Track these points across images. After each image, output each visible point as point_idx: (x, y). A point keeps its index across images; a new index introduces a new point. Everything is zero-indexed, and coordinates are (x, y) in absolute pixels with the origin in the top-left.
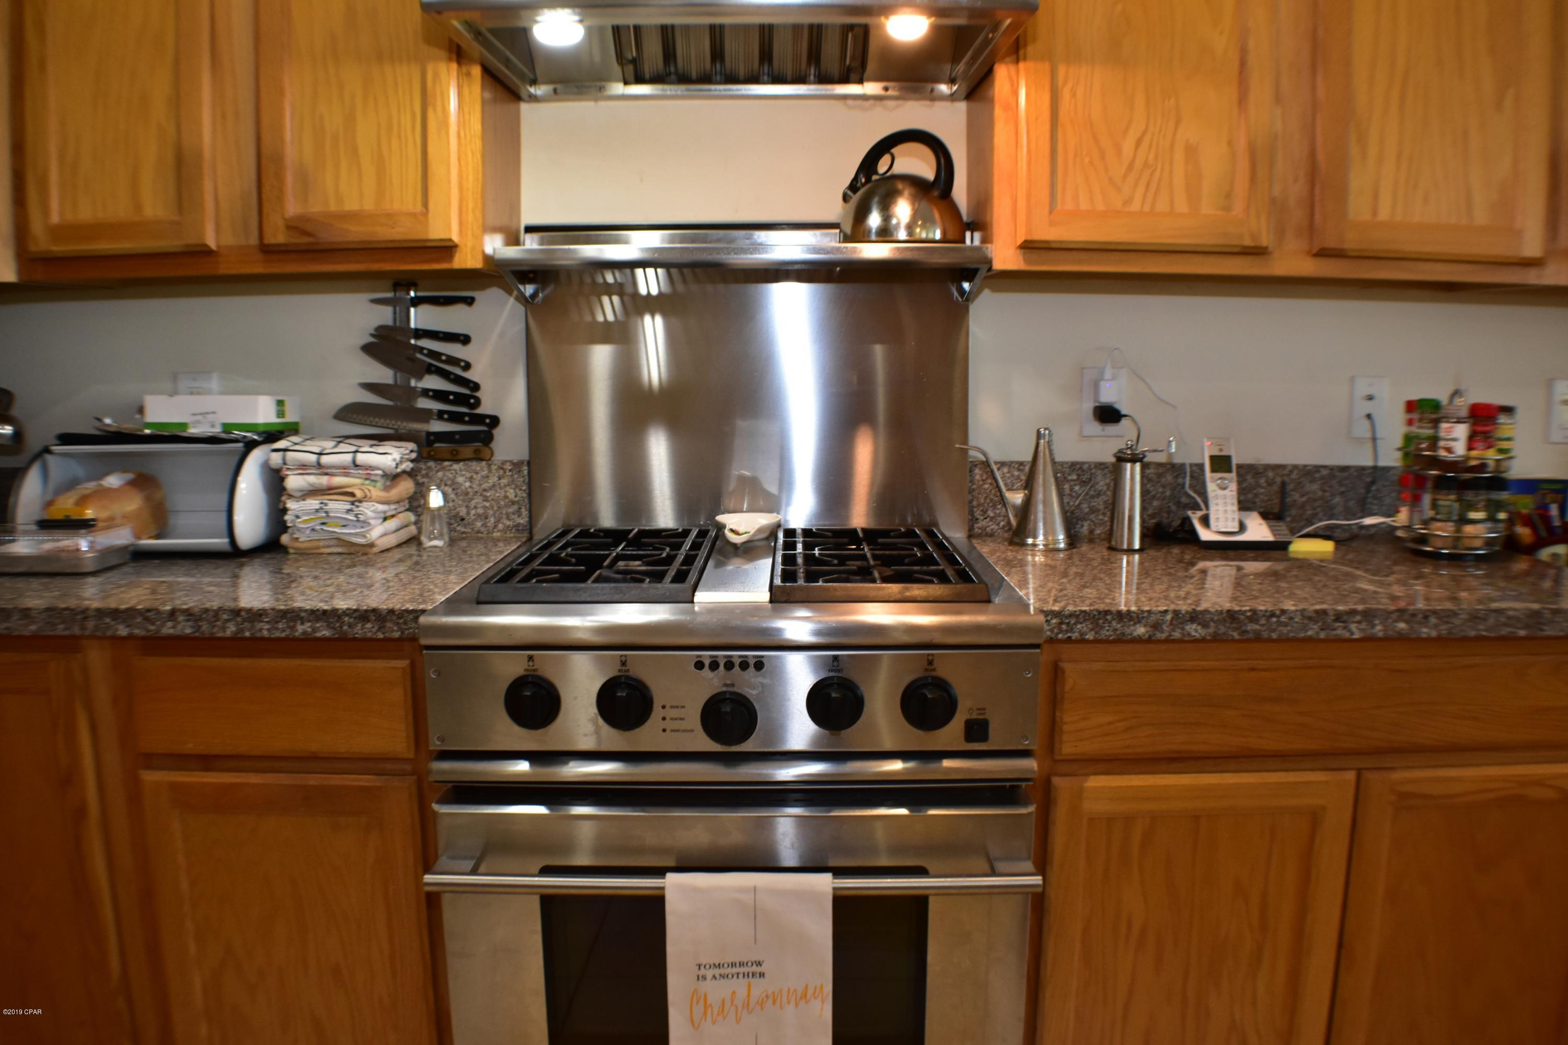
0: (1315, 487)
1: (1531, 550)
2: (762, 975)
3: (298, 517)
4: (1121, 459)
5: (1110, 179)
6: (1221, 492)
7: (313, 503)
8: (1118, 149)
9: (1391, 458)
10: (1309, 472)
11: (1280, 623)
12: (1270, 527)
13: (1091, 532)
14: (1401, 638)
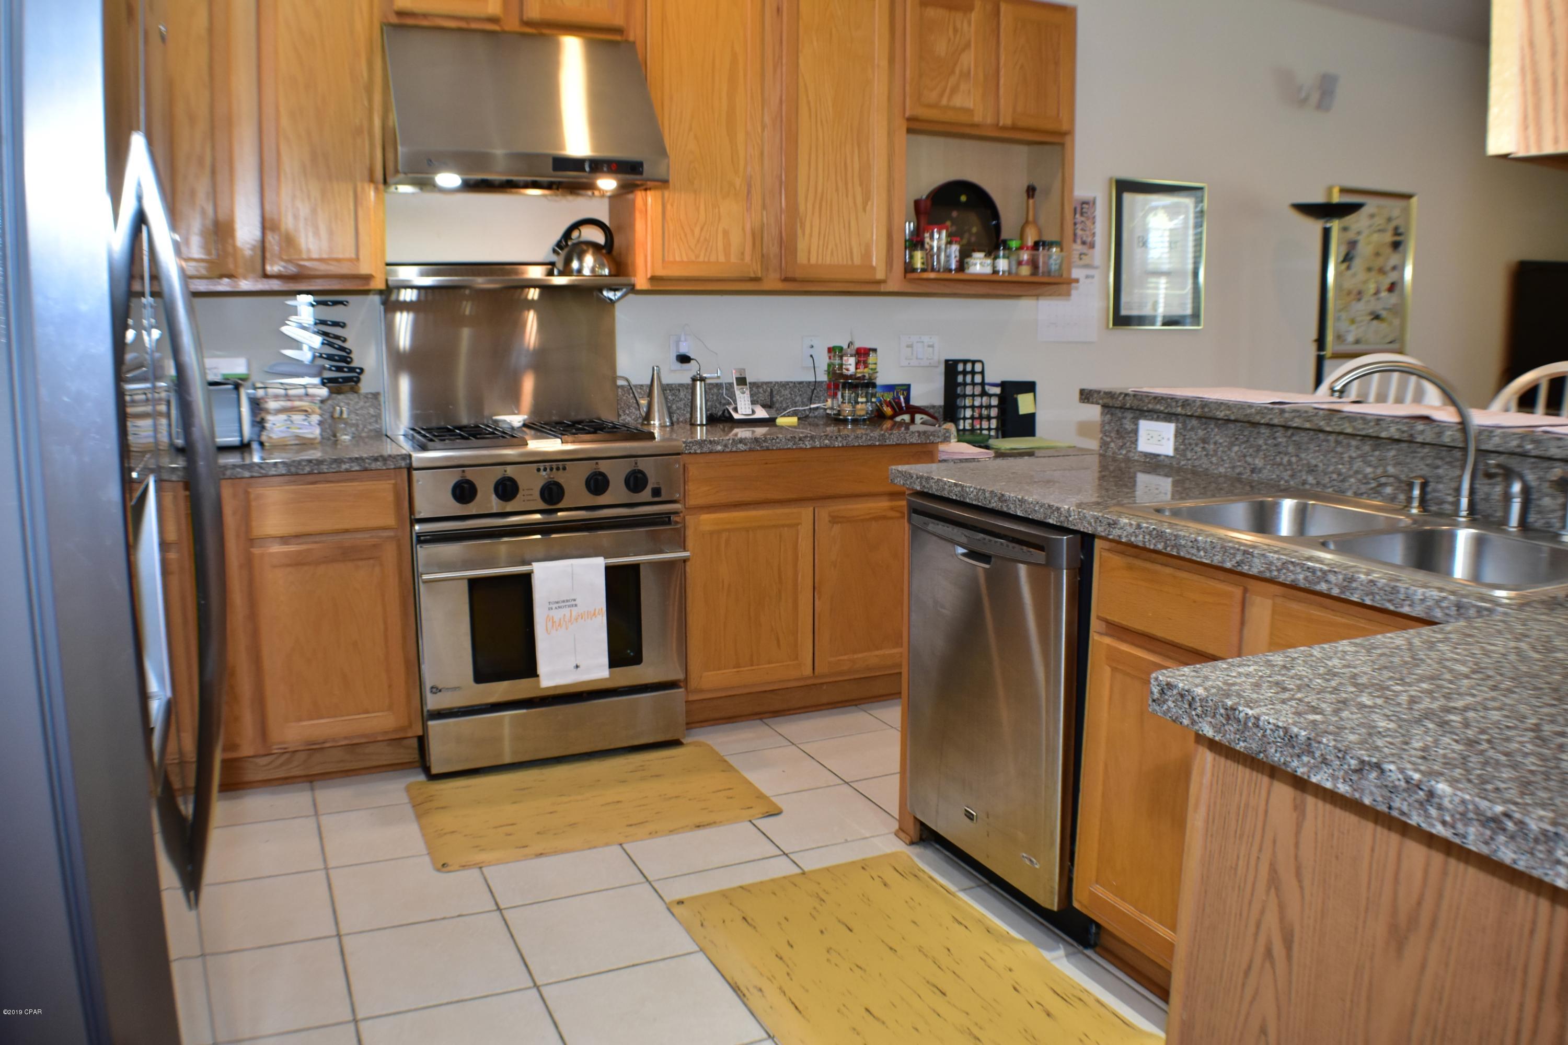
0: (787, 392)
1: (892, 417)
2: (576, 605)
3: (274, 424)
4: (694, 380)
5: (690, 247)
6: (741, 395)
7: (283, 417)
8: (692, 231)
9: (823, 377)
10: (785, 385)
11: (776, 442)
12: (767, 411)
13: (678, 419)
14: (827, 447)
